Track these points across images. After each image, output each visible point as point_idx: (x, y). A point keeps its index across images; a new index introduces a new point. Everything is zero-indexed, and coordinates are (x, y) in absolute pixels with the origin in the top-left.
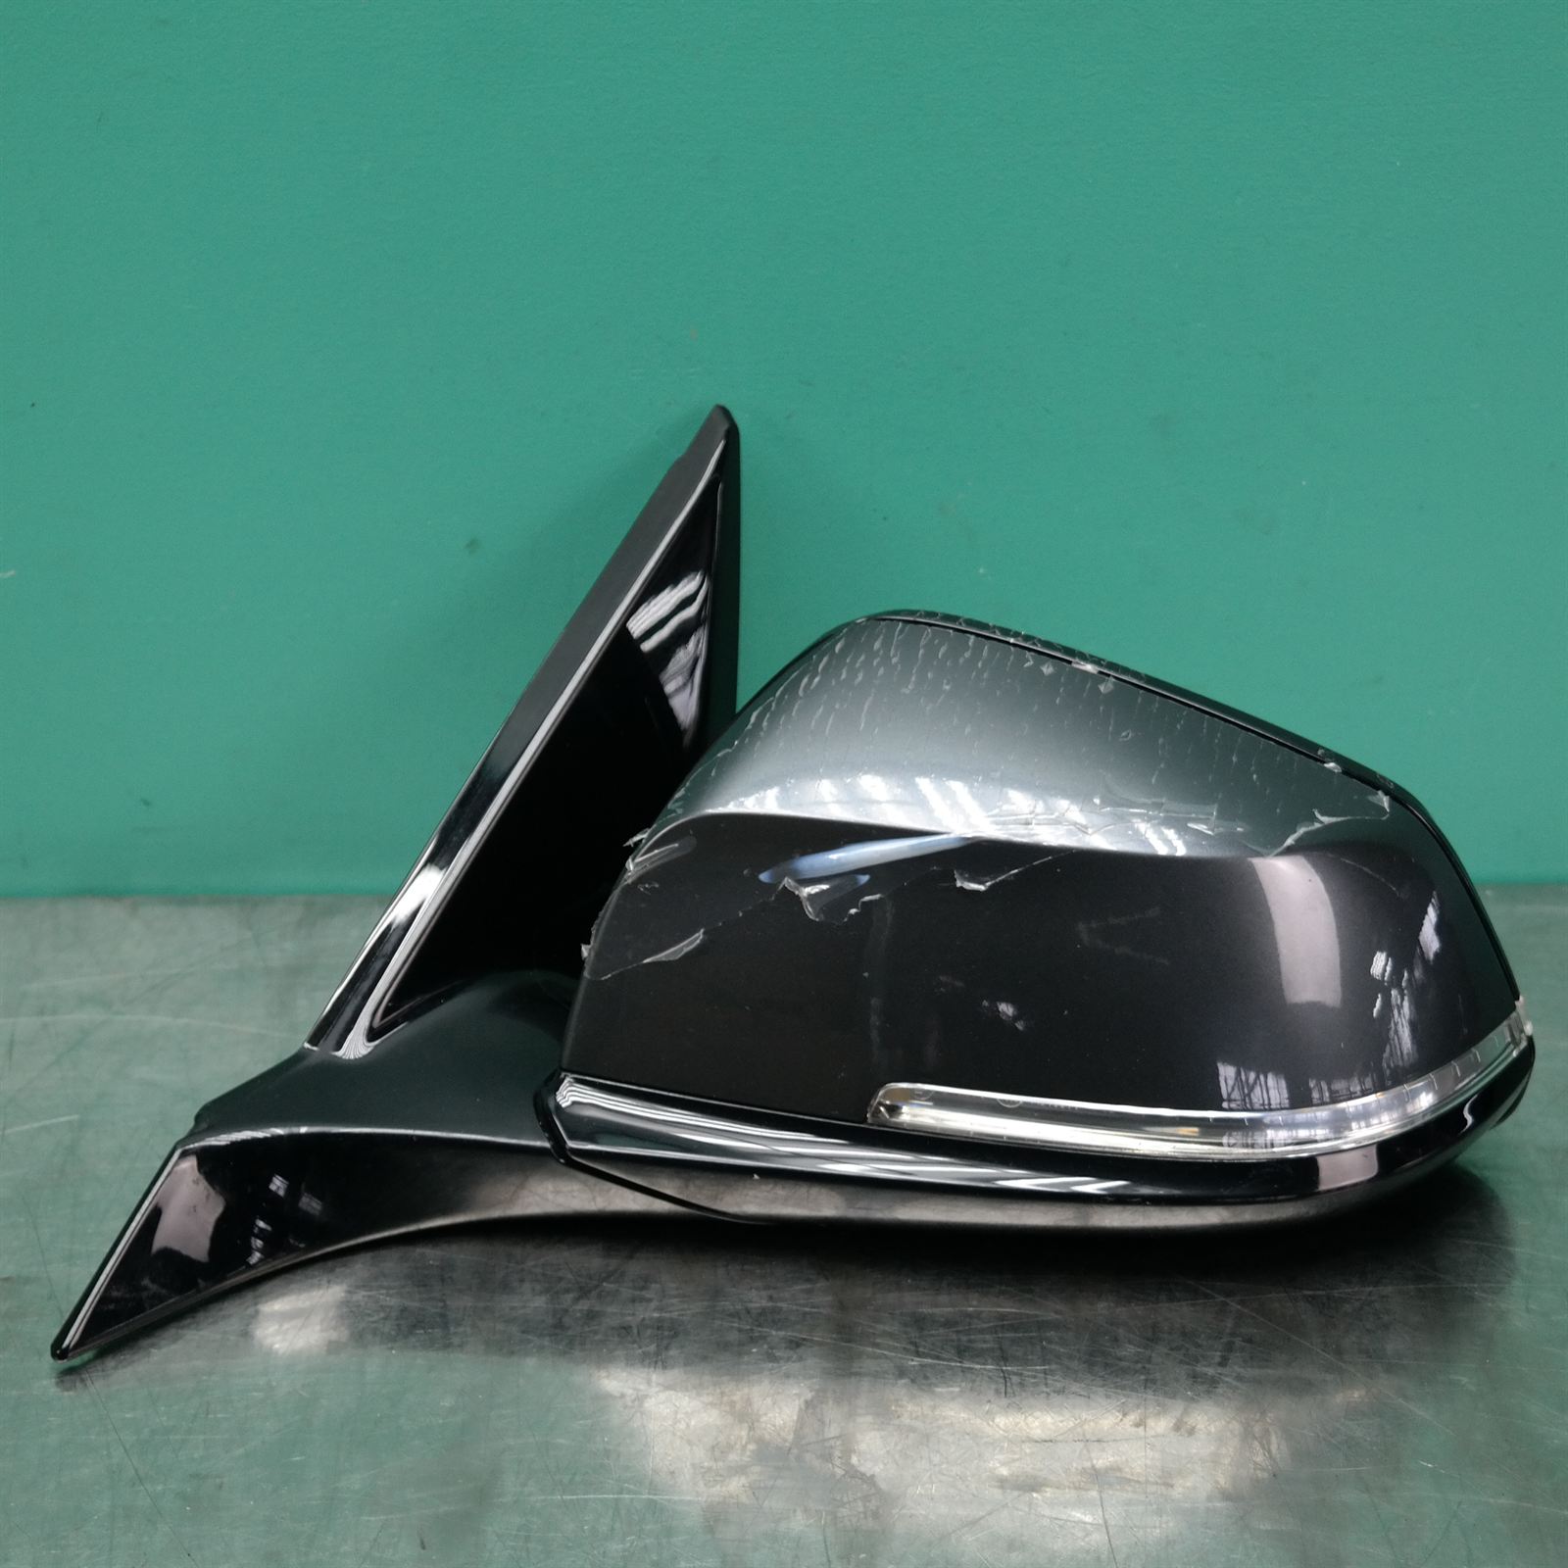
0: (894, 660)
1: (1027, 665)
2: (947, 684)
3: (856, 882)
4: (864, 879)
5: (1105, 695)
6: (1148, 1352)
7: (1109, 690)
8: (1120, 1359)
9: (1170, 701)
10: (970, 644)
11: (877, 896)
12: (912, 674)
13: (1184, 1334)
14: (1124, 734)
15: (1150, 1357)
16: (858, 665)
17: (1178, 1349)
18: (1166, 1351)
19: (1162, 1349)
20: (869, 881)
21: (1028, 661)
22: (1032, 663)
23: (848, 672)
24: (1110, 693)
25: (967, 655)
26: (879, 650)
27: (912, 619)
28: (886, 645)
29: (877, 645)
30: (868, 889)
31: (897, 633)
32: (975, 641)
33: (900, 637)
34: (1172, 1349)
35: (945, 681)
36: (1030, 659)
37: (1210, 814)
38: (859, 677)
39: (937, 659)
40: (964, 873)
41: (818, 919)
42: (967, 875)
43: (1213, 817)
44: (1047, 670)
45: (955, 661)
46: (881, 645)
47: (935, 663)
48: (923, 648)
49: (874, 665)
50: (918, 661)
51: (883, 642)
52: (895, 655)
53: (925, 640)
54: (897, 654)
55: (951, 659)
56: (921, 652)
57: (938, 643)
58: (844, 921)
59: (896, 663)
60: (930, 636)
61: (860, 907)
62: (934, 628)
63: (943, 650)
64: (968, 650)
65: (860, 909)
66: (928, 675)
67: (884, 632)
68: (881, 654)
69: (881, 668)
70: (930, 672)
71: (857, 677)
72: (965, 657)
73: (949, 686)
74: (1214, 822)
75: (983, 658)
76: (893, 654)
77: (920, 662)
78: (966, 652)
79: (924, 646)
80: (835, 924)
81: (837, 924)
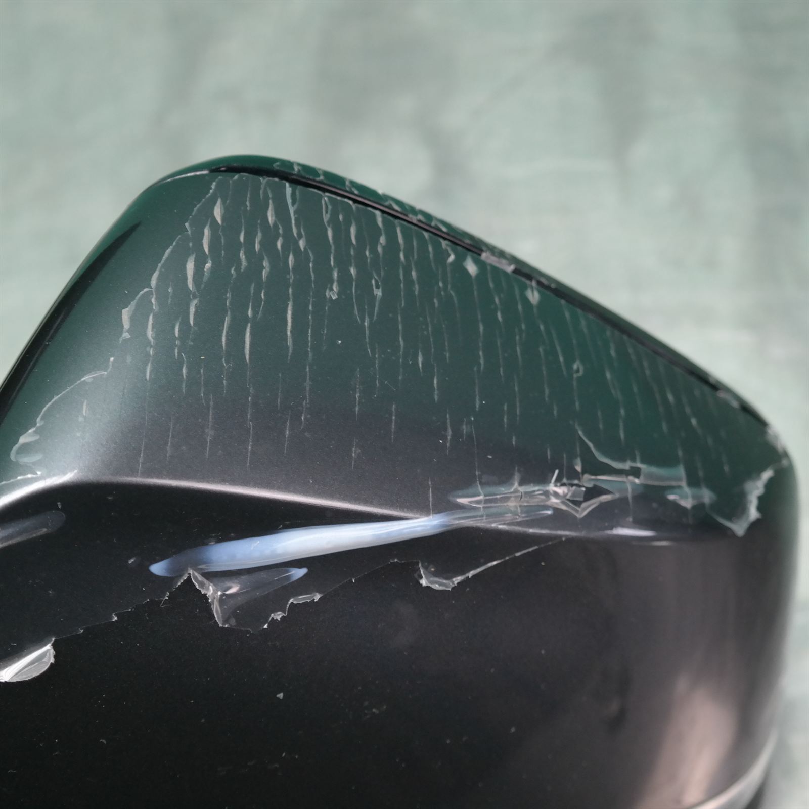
0: (302, 244)
1: (451, 259)
2: (377, 287)
3: (288, 577)
4: (299, 573)
5: (538, 307)
7: (538, 299)
10: (380, 224)
12: (331, 269)
14: (575, 367)
16: (257, 247)
20: (306, 575)
21: (449, 255)
22: (453, 256)
23: (247, 255)
24: (540, 303)
25: (382, 240)
26: (276, 225)
29: (270, 217)
30: (301, 586)
31: (289, 201)
32: (383, 219)
33: (296, 206)
35: (373, 282)
36: (450, 252)
37: (680, 480)
38: (265, 268)
39: (352, 247)
40: (433, 568)
41: (226, 626)
42: (433, 570)
43: (684, 484)
44: (471, 268)
45: (374, 251)
46: (276, 217)
47: (352, 252)
48: (329, 225)
49: (277, 249)
50: (331, 246)
51: (277, 213)
52: (300, 236)
53: (327, 212)
54: (302, 235)
55: (368, 247)
56: (330, 233)
57: (344, 219)
58: (262, 628)
59: (305, 248)
60: (330, 207)
61: (287, 610)
62: (327, 194)
63: (353, 230)
64: (381, 234)
65: (287, 612)
66: (350, 271)
67: (270, 195)
68: (281, 231)
69: (289, 256)
70: (351, 266)
71: (263, 268)
72: (381, 244)
73: (380, 290)
74: (687, 490)
75: (402, 247)
76: (297, 234)
77: (333, 247)
78: (379, 238)
79: (328, 222)
80: (248, 632)
81: (252, 632)
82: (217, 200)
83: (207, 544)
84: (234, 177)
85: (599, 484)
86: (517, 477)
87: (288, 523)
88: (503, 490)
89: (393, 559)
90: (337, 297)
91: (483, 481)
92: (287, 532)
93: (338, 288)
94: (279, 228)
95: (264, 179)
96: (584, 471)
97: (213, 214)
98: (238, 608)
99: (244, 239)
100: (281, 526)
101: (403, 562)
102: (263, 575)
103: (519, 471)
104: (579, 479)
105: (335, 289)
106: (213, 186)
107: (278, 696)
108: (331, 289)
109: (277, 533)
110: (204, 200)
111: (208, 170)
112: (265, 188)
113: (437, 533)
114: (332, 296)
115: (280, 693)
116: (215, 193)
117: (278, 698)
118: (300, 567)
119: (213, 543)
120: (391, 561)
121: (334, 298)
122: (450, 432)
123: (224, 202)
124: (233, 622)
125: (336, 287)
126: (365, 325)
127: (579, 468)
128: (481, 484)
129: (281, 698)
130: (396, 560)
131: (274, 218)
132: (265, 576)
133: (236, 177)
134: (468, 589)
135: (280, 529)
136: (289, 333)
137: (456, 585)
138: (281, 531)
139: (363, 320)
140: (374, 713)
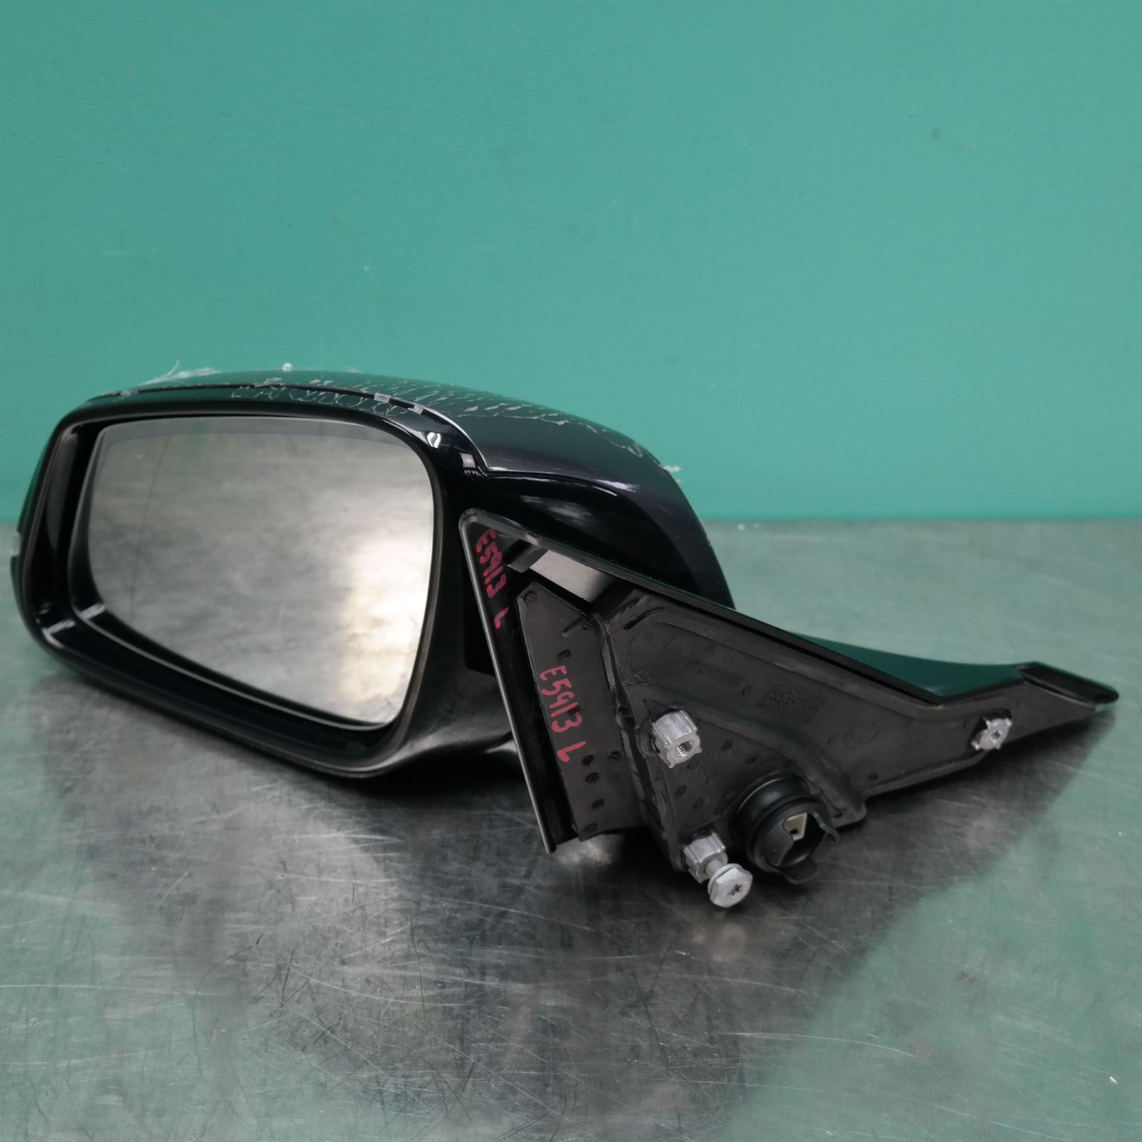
6: (469, 868)
8: (446, 873)
13: (499, 854)
15: (470, 872)
17: (493, 865)
18: (483, 866)
19: (480, 865)
34: (488, 865)
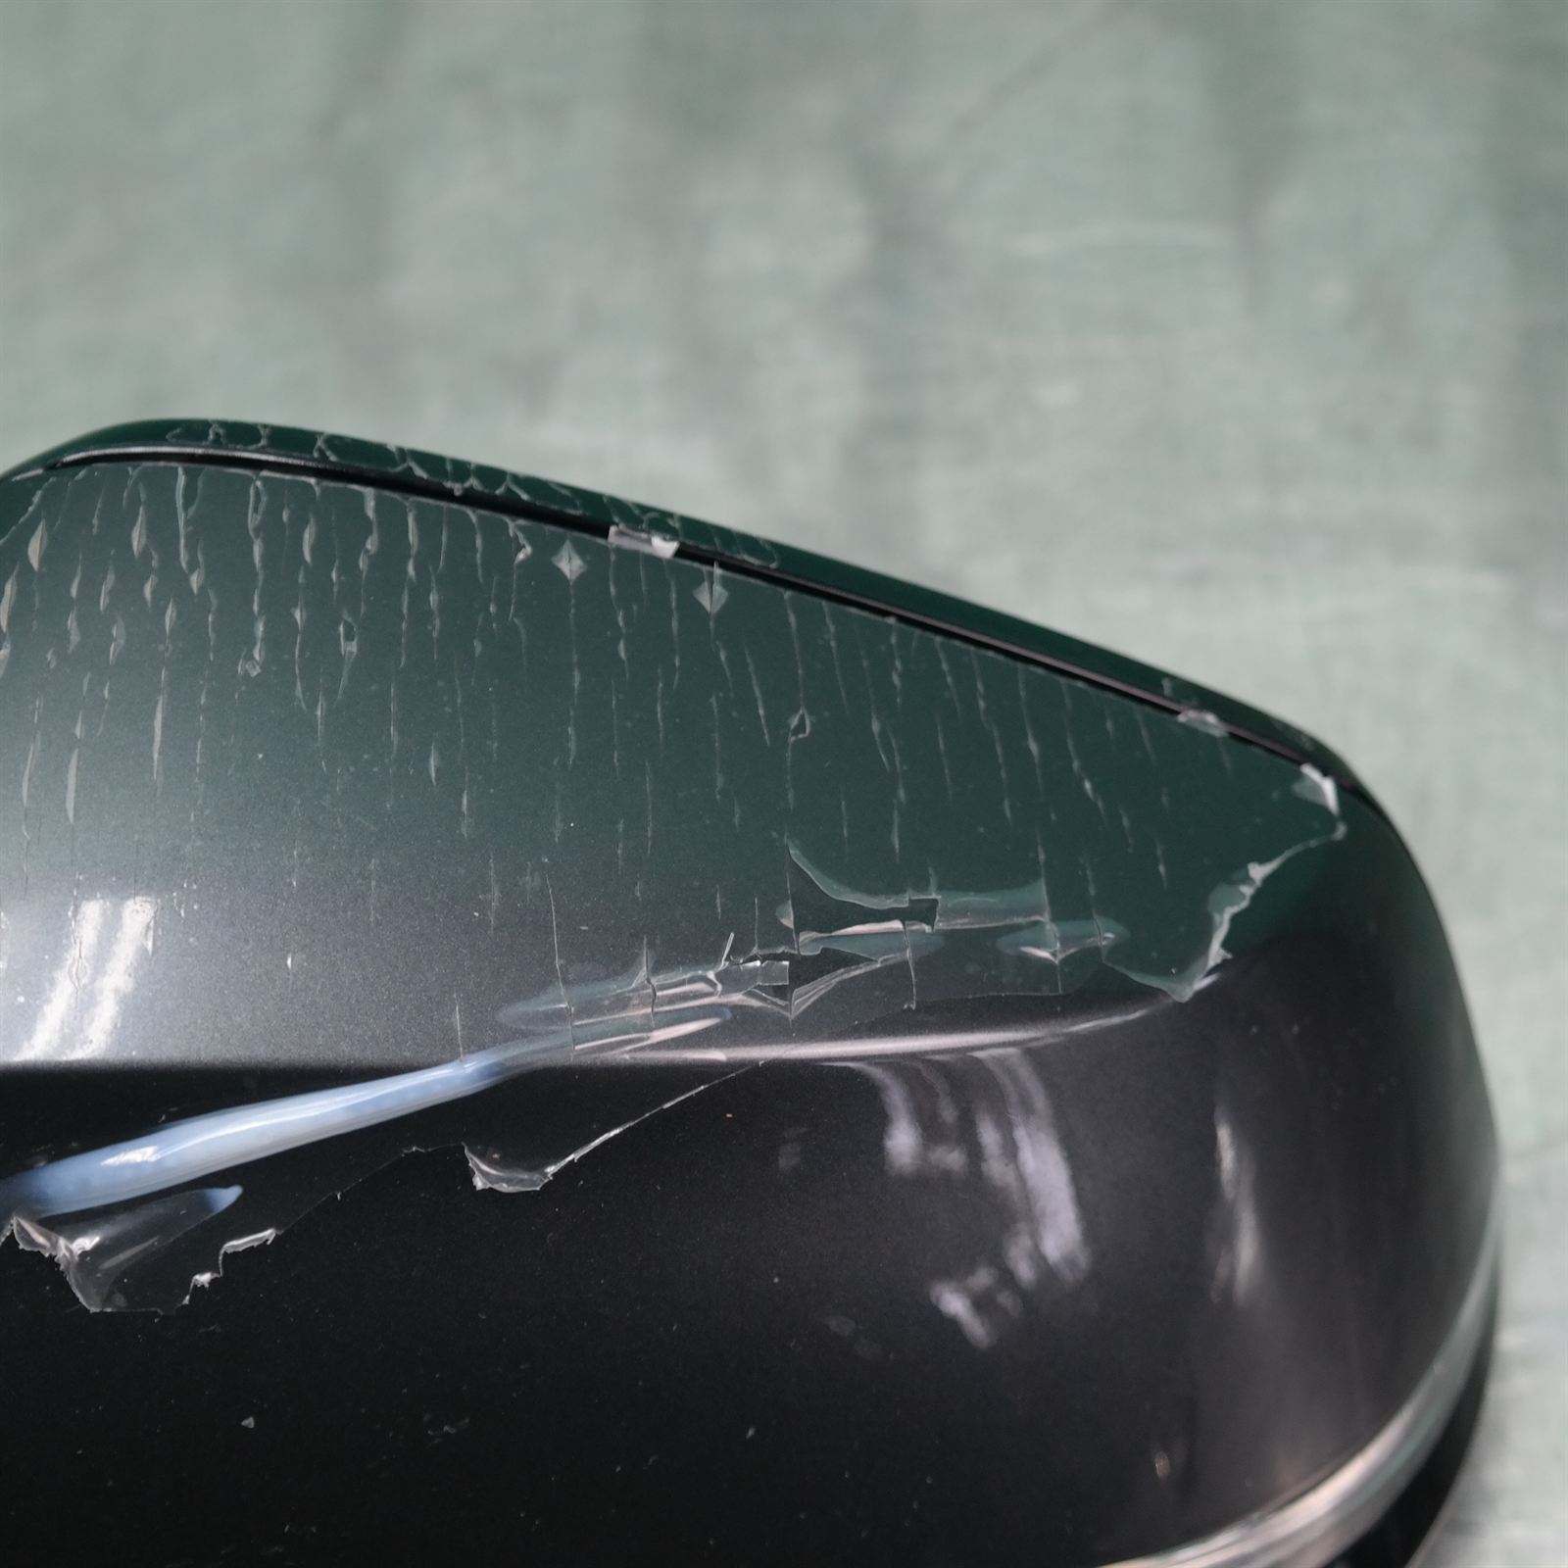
0: (195, 581)
1: (521, 556)
2: (349, 637)
3: (205, 1205)
4: (228, 1196)
5: (719, 616)
7: (723, 601)
9: (854, 610)
10: (370, 513)
11: (269, 1234)
12: (251, 620)
14: (794, 722)
16: (103, 602)
20: (240, 1199)
21: (520, 548)
22: (529, 550)
23: (81, 620)
24: (726, 607)
25: (371, 544)
26: (145, 554)
27: (199, 451)
28: (162, 534)
29: (137, 539)
30: (238, 1220)
31: (179, 501)
32: (379, 500)
33: (192, 510)
35: (341, 629)
36: (522, 540)
37: (1036, 910)
38: (115, 640)
39: (302, 568)
40: (494, 1153)
41: (109, 1310)
42: (496, 1156)
43: (1045, 918)
44: (570, 564)
45: (349, 568)
46: (148, 537)
47: (301, 579)
48: (257, 536)
49: (144, 599)
50: (256, 575)
51: (152, 529)
52: (193, 565)
53: (256, 510)
54: (198, 562)
55: (337, 564)
56: (257, 550)
57: (290, 518)
58: (179, 1305)
59: (201, 588)
60: (264, 499)
61: (220, 1266)
62: (265, 473)
63: (308, 537)
64: (370, 532)
65: (221, 1270)
66: (292, 616)
67: (143, 496)
68: (154, 563)
69: (166, 608)
70: (295, 606)
71: (111, 639)
72: (367, 551)
73: (354, 643)
74: (1051, 929)
75: (414, 551)
76: (188, 563)
77: (261, 577)
78: (366, 538)
79: (257, 530)
80: (155, 1315)
81: (162, 1314)
82: (38, 524)
83: (31, 1167)
84: (77, 474)
85: (835, 946)
86: (645, 960)
87: (175, 1109)
88: (615, 987)
89: (409, 1146)
90: (259, 671)
91: (571, 977)
92: (179, 1125)
93: (263, 653)
94: (152, 558)
95: (134, 468)
96: (801, 926)
97: (26, 553)
98: (124, 1274)
99: (78, 592)
100: (164, 1118)
101: (430, 1150)
102: (156, 1210)
103: (651, 945)
104: (790, 942)
105: (257, 656)
106: (36, 499)
107: (244, 1423)
108: (250, 657)
109: (161, 1130)
110: (14, 528)
111: (42, 467)
112: (135, 484)
113: (482, 1088)
114: (250, 671)
115: (246, 1417)
116: (37, 512)
117: (246, 1428)
118: (227, 1185)
119: (42, 1164)
120: (406, 1151)
121: (254, 674)
122: (496, 893)
123: (50, 527)
124: (120, 1301)
125: (260, 652)
126: (316, 716)
127: (788, 922)
128: (566, 982)
129: (252, 1425)
130: (414, 1149)
131: (144, 540)
132: (161, 1211)
133: (82, 474)
134: (582, 1183)
135: (164, 1122)
136: (156, 756)
137: (551, 1178)
138: (166, 1125)
139: (313, 706)
140: (448, 1433)
